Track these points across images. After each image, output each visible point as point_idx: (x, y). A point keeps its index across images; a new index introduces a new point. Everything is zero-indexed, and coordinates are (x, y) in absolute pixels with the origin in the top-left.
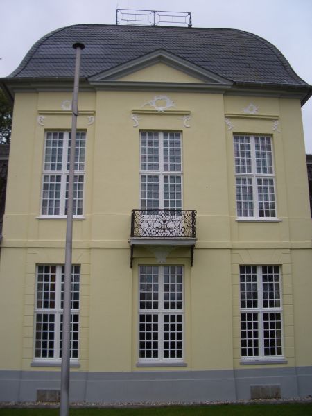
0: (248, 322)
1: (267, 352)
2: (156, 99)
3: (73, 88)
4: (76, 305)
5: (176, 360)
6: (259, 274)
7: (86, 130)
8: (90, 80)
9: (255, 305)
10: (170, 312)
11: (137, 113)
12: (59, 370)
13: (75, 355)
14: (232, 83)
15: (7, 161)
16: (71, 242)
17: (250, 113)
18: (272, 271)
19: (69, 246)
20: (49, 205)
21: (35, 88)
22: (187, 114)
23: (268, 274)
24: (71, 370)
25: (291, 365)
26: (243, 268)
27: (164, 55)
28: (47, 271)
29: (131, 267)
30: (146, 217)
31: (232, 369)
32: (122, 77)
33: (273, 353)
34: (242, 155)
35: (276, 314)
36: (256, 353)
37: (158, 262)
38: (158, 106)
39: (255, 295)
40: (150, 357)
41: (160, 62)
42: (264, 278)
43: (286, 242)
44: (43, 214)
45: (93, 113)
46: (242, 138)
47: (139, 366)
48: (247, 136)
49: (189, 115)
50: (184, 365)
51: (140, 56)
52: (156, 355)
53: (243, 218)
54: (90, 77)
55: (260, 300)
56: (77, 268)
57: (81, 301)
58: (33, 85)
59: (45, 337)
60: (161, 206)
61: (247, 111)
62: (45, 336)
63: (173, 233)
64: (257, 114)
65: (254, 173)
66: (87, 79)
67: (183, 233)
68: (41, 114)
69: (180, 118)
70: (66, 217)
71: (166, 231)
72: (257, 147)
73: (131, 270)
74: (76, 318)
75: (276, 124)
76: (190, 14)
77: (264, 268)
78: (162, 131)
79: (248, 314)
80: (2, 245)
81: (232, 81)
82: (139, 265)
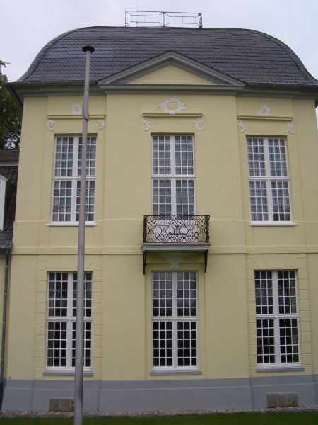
0: (263, 328)
1: (283, 359)
2: (167, 101)
3: (83, 92)
4: (89, 313)
5: (191, 368)
6: (275, 279)
7: (96, 134)
8: (99, 83)
9: (271, 312)
10: (184, 318)
11: (148, 116)
12: (72, 379)
13: (88, 363)
14: (244, 85)
15: (17, 167)
16: (83, 249)
17: (264, 115)
18: (287, 276)
19: (82, 252)
20: (60, 212)
21: (44, 93)
22: (199, 116)
23: (283, 279)
24: (85, 379)
25: (308, 372)
26: (258, 273)
27: (175, 57)
28: (59, 278)
29: (144, 273)
30: (159, 222)
31: (248, 376)
32: (133, 80)
33: (290, 360)
34: (255, 158)
35: (293, 320)
36: (273, 360)
37: (171, 268)
38: (168, 108)
39: (271, 301)
40: (164, 365)
41: (171, 64)
42: (280, 283)
43: (302, 247)
44: (54, 220)
45: (103, 118)
46: (255, 140)
47: (153, 374)
48: (260, 138)
49: (200, 117)
50: (199, 373)
51: (150, 59)
52: (170, 363)
53: (257, 222)
54: (99, 80)
55: (276, 306)
56: (89, 275)
57: (93, 308)
58: (42, 90)
59: (57, 346)
60: (174, 211)
61: (260, 113)
62: (57, 344)
63: (187, 238)
64: (270, 115)
65: (268, 176)
66: (96, 82)
67: (196, 238)
68: (50, 119)
69: (192, 121)
71: (179, 236)
72: (271, 149)
73: (143, 276)
74: (89, 326)
75: (289, 125)
76: (200, 14)
77: (280, 273)
78: (174, 134)
79: (264, 321)
80: (13, 253)
81: (244, 82)
82: (152, 271)
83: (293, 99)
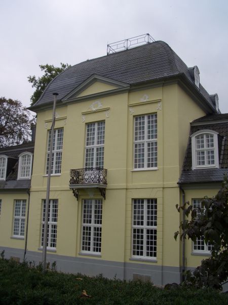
0: (137, 233)
1: (148, 255)
2: (93, 103)
3: (53, 107)
6: (145, 204)
7: (63, 128)
8: (62, 100)
11: (84, 114)
12: (41, 252)
13: (54, 245)
15: (34, 149)
16: (49, 188)
17: (144, 101)
18: (153, 202)
21: (42, 110)
22: (107, 110)
23: (150, 204)
24: (47, 252)
25: (159, 264)
26: (135, 201)
27: (96, 77)
29: (77, 200)
31: (123, 261)
33: (151, 255)
34: (139, 130)
36: (142, 254)
37: (90, 197)
38: (94, 108)
39: (142, 217)
40: (87, 250)
41: (96, 81)
42: (148, 207)
43: (160, 184)
45: (65, 119)
46: (140, 118)
48: (142, 116)
49: (109, 110)
50: (100, 256)
51: (85, 81)
53: (138, 169)
55: (145, 221)
56: (55, 201)
58: (42, 108)
60: (94, 166)
61: (142, 100)
63: (88, 181)
64: (148, 100)
65: (146, 139)
66: (61, 100)
67: (92, 181)
68: (46, 122)
69: (105, 113)
70: (47, 175)
72: (149, 122)
73: (77, 202)
75: (159, 105)
76: (148, 34)
77: (148, 200)
78: (97, 122)
79: (138, 229)
80: (31, 190)
81: (128, 84)
82: (83, 199)
83: (163, 86)
